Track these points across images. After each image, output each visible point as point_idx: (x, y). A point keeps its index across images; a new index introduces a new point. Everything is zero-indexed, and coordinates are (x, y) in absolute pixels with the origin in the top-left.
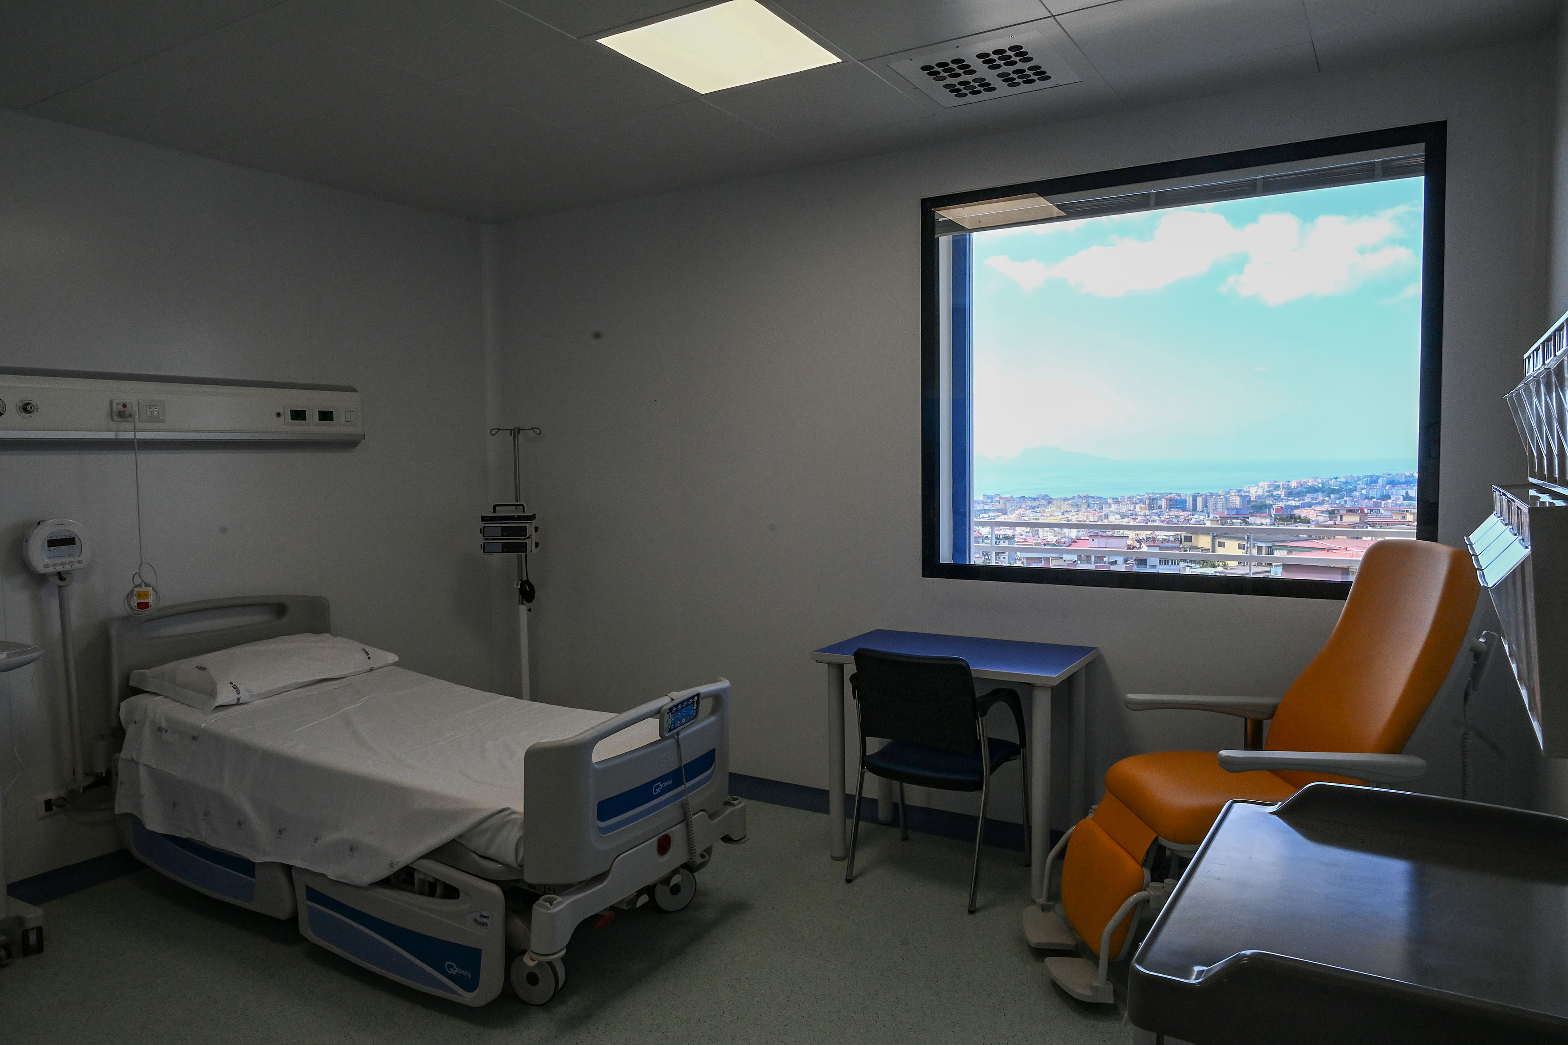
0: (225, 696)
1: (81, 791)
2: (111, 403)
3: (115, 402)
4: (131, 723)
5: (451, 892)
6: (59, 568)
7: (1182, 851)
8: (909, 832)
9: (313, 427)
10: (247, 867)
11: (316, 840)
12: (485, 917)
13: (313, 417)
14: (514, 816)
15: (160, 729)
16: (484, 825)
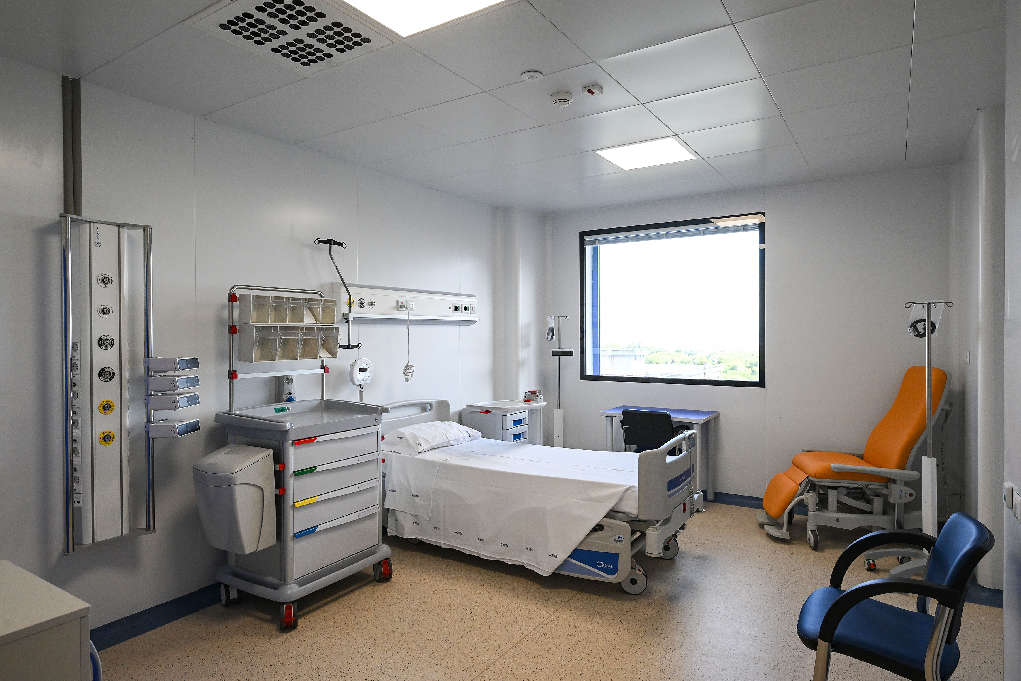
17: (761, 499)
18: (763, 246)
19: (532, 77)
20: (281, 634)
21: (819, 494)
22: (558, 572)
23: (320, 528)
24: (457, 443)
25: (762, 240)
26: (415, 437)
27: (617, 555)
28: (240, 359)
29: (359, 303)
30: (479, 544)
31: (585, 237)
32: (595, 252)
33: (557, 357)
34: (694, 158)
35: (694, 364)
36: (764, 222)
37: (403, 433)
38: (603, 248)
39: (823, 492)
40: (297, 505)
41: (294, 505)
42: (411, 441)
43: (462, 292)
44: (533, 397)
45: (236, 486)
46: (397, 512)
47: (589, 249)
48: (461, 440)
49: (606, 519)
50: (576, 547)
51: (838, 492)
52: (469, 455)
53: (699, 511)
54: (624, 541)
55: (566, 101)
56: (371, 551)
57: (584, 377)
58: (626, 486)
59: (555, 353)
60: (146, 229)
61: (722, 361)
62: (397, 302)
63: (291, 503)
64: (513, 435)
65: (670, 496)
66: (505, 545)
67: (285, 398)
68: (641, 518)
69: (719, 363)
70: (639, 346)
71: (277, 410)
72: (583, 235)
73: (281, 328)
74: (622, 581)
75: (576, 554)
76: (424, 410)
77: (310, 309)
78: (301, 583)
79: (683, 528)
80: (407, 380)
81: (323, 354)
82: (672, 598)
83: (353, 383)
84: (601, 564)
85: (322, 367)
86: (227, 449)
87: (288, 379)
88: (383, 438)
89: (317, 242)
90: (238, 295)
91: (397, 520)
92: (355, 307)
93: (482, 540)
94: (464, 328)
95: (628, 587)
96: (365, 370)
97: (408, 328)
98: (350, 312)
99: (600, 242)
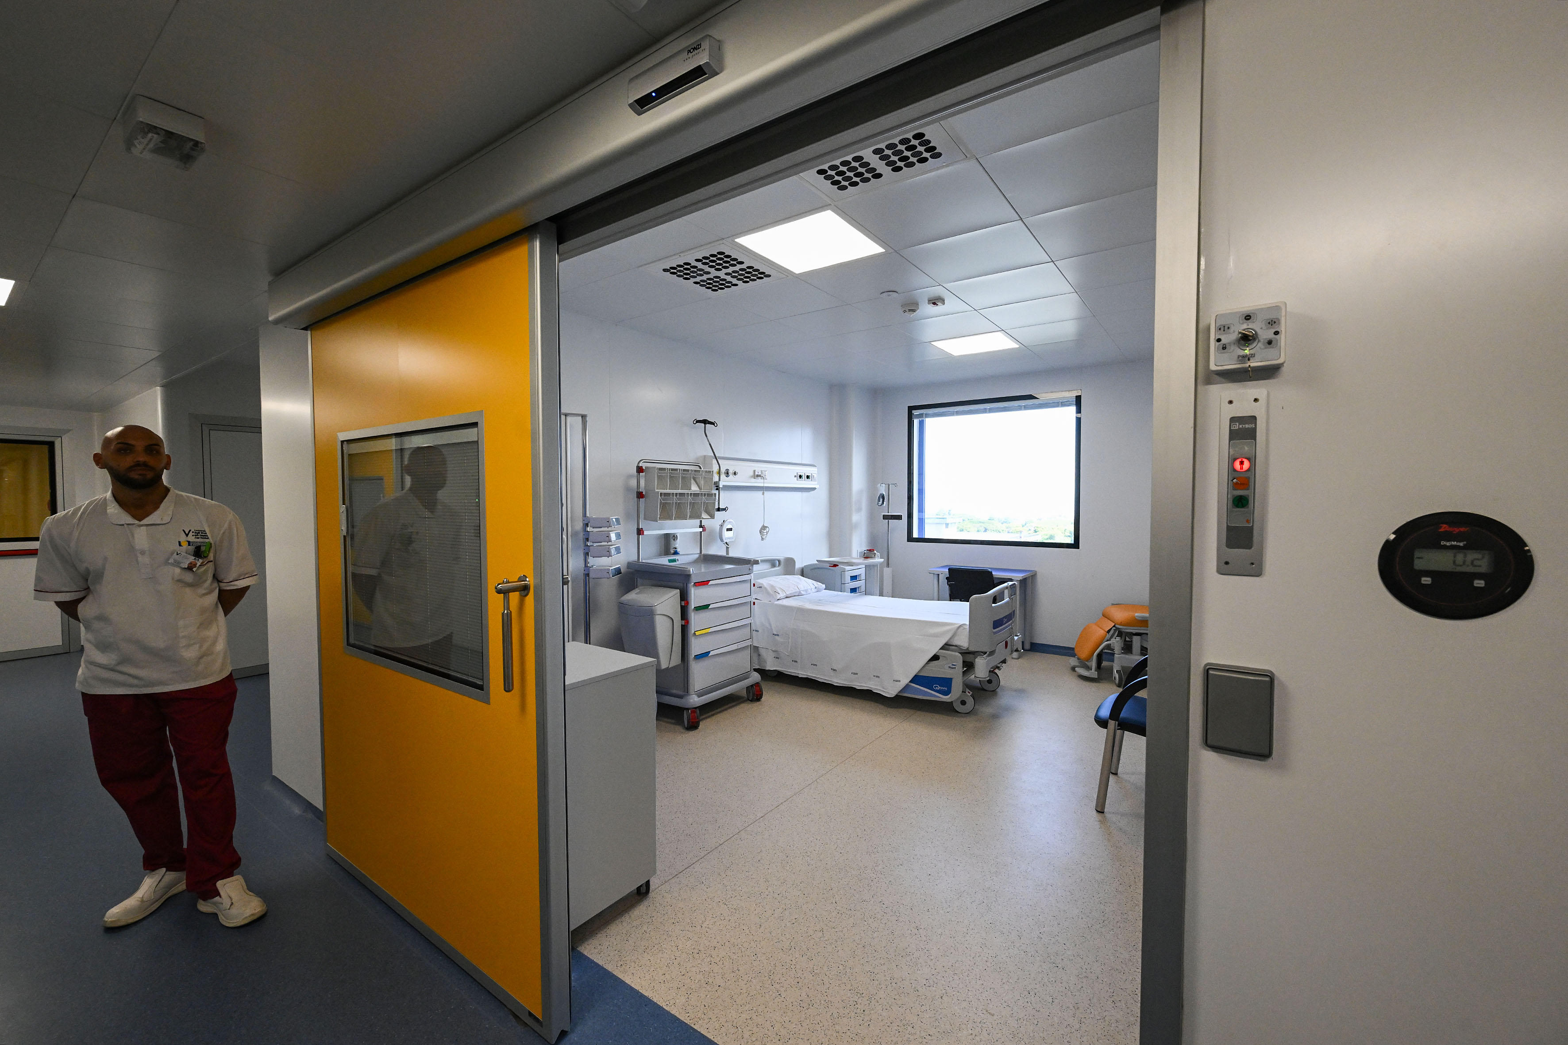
17: (1073, 649)
18: (1079, 415)
19: (889, 295)
20: (688, 732)
21: (1125, 641)
22: (900, 694)
23: (712, 653)
24: (805, 593)
25: (1079, 411)
26: (772, 586)
27: (951, 680)
28: (645, 519)
29: (726, 473)
30: (832, 673)
31: (913, 412)
32: (922, 424)
33: (887, 520)
34: (1017, 346)
35: (1008, 532)
36: (1081, 396)
37: (763, 584)
38: (929, 422)
39: (1129, 640)
40: (697, 633)
41: (695, 633)
42: (769, 589)
43: (804, 462)
44: (870, 554)
45: (657, 616)
46: (760, 649)
47: (916, 422)
48: (809, 591)
49: (941, 651)
50: (917, 673)
51: (1142, 639)
52: (819, 602)
53: (1018, 651)
54: (956, 669)
55: (914, 311)
56: (745, 676)
57: (910, 539)
58: (957, 624)
59: (885, 517)
60: (584, 417)
61: (1039, 529)
62: (754, 471)
63: (693, 632)
64: (851, 589)
65: (995, 633)
66: (854, 674)
67: (672, 552)
68: (972, 649)
69: (1035, 531)
70: (949, 513)
71: (670, 561)
72: (911, 409)
73: (676, 494)
74: (954, 701)
75: (916, 679)
76: (773, 566)
77: (694, 479)
78: (700, 695)
79: (1004, 662)
80: (763, 539)
81: (704, 515)
82: (995, 717)
83: (722, 540)
84: (937, 687)
85: (701, 526)
86: (637, 590)
87: (674, 536)
88: (754, 585)
89: (695, 422)
90: (644, 468)
91: (759, 655)
92: (723, 476)
93: (834, 670)
94: (805, 494)
95: (958, 707)
96: (730, 530)
97: (763, 494)
98: (719, 480)
99: (927, 416)
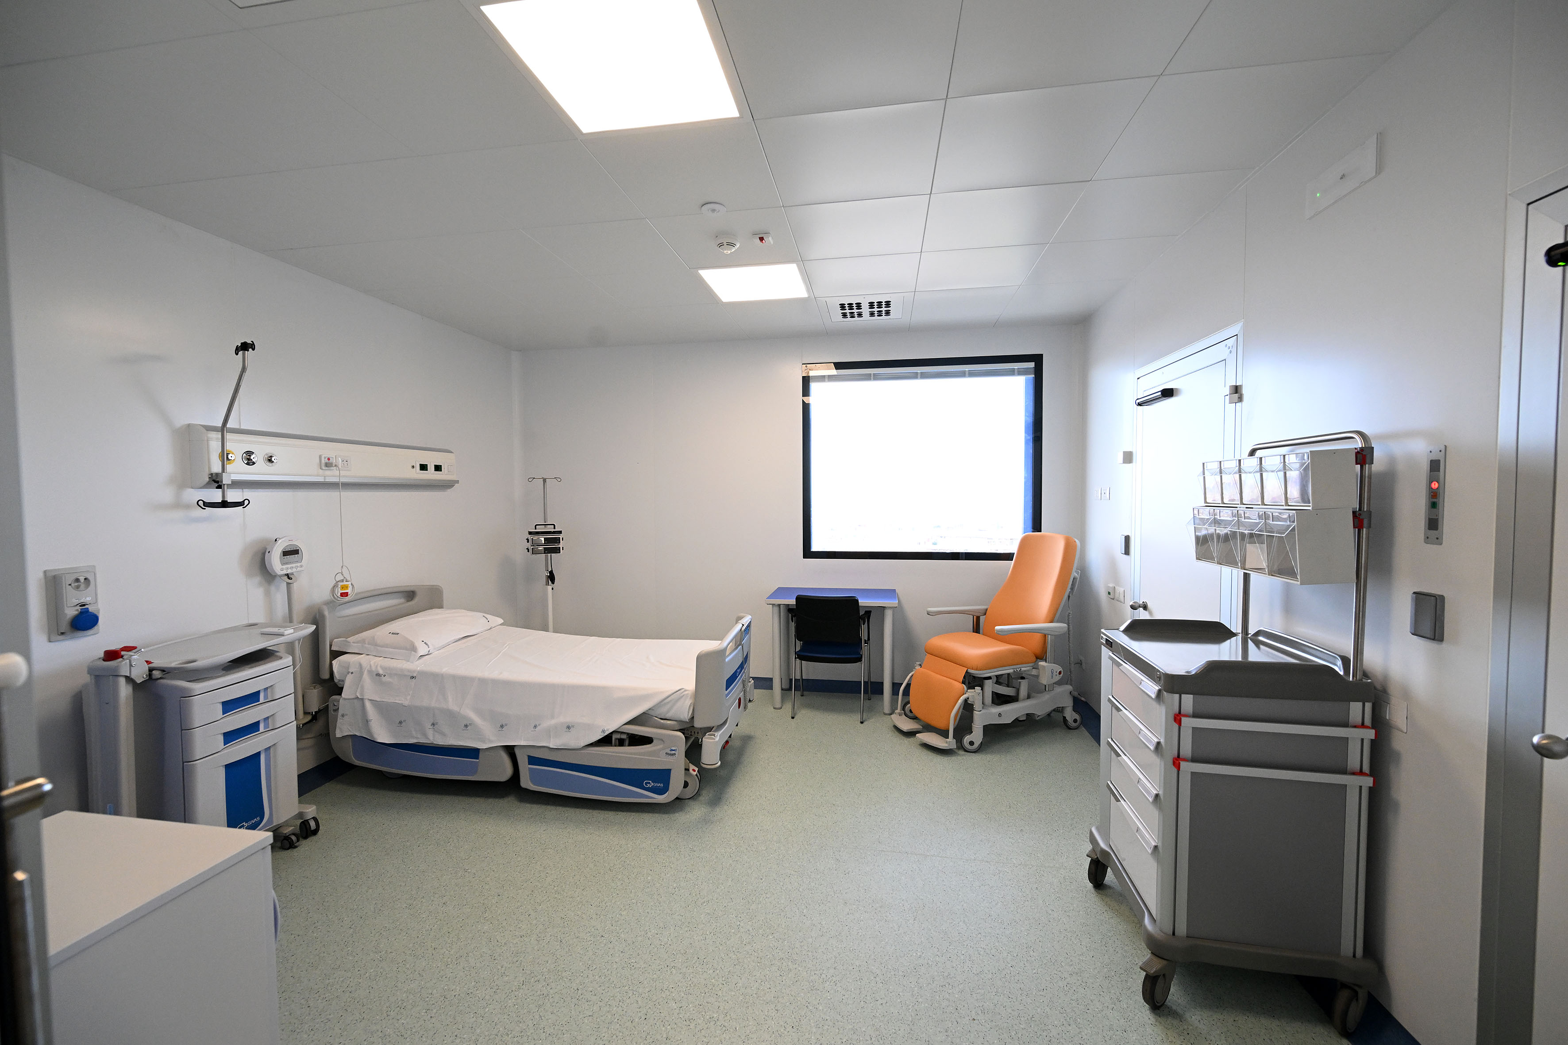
0: (422, 650)
1: (301, 726)
2: (320, 457)
3: (323, 457)
4: (348, 674)
5: (646, 740)
6: (289, 571)
7: (977, 674)
8: (805, 692)
9: (431, 474)
10: (474, 753)
11: (535, 727)
12: (674, 750)
13: (431, 468)
14: (687, 692)
15: (378, 675)
16: (665, 701)
